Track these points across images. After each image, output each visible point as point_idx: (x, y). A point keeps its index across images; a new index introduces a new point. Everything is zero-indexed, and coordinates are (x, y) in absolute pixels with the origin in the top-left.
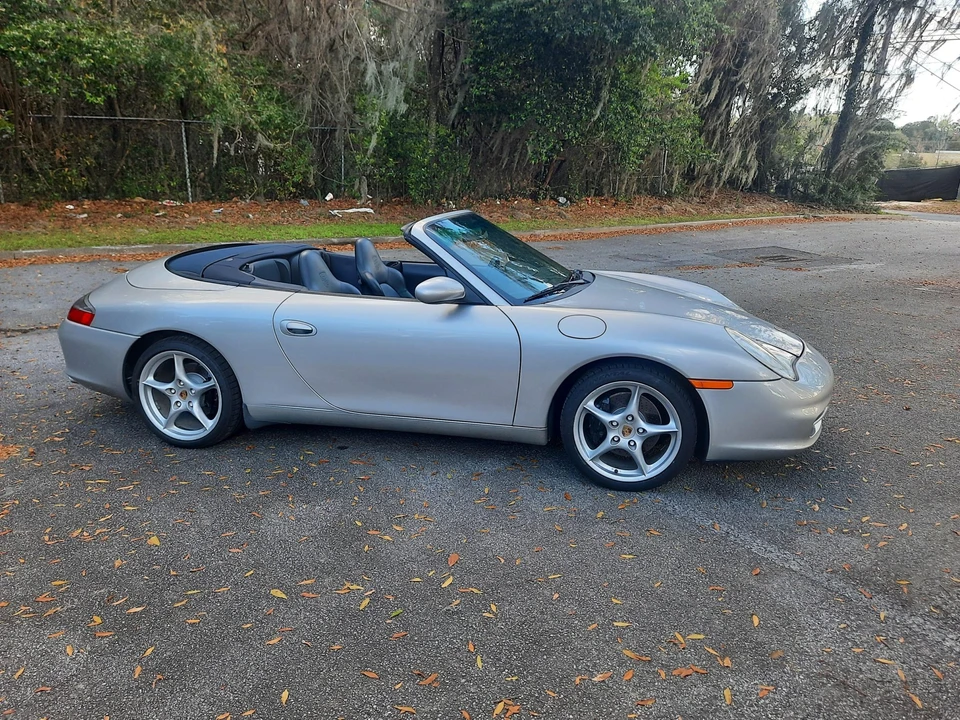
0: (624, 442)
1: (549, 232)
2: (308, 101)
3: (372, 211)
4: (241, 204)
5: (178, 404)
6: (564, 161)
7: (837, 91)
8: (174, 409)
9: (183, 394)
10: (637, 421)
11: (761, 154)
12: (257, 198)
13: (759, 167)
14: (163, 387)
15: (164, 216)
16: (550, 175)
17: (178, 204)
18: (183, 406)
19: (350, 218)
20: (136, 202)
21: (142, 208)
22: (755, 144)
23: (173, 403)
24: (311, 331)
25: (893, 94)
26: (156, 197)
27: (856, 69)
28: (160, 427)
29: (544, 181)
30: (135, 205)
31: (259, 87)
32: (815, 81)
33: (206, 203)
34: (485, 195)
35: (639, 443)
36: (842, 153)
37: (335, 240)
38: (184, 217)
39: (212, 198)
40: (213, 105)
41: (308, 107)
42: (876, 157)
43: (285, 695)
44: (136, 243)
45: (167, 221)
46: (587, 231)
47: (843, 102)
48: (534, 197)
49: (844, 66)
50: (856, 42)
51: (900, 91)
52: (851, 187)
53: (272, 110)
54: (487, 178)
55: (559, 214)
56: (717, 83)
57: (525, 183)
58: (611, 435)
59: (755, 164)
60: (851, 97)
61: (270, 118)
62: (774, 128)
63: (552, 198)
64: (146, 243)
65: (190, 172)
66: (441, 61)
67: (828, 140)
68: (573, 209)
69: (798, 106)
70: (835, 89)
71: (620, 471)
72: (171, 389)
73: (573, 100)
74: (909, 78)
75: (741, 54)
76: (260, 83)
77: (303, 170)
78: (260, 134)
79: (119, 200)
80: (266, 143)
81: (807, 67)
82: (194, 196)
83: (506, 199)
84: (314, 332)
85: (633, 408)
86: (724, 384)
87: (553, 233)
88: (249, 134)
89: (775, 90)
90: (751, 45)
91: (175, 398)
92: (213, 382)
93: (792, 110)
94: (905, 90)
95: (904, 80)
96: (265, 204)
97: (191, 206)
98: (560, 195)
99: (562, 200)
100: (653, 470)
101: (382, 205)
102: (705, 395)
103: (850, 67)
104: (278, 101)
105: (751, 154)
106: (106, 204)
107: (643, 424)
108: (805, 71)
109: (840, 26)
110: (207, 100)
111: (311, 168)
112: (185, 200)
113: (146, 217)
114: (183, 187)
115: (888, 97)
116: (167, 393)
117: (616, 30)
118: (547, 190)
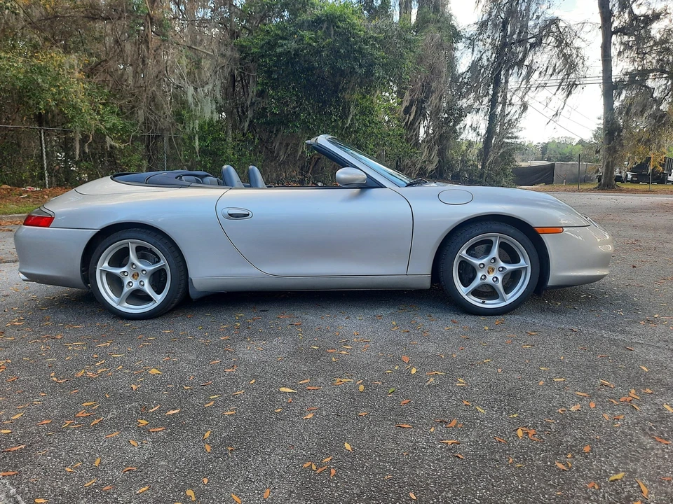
0: (489, 279)
2: (141, 116)
5: (131, 284)
6: (320, 158)
7: (483, 116)
8: (126, 289)
9: (135, 276)
10: (498, 262)
11: (441, 153)
13: (439, 161)
14: (117, 271)
15: (28, 197)
16: (311, 167)
17: (38, 189)
18: (135, 285)
20: (3, 189)
21: (9, 193)
22: (437, 148)
23: (126, 283)
24: (248, 215)
25: (517, 116)
26: (20, 183)
27: (493, 102)
28: (114, 305)
29: (307, 172)
31: (103, 104)
32: (470, 109)
33: (60, 189)
35: (500, 278)
36: (491, 153)
38: (43, 198)
39: (65, 185)
41: (141, 119)
42: (510, 155)
43: (347, 446)
44: (12, 213)
45: (31, 200)
47: (488, 122)
48: (301, 183)
49: (486, 100)
50: (492, 86)
51: (520, 115)
52: (498, 174)
53: (114, 120)
54: (269, 170)
56: (414, 108)
57: (294, 174)
58: (480, 275)
59: (436, 160)
60: (492, 118)
61: (114, 125)
62: (447, 139)
63: (313, 183)
64: (21, 213)
65: (47, 166)
66: (234, 90)
67: (481, 146)
69: (461, 125)
70: (481, 114)
71: (487, 302)
72: (125, 272)
73: (331, 114)
74: (525, 107)
75: (427, 90)
76: (104, 101)
77: (137, 163)
78: (107, 137)
80: (113, 143)
81: (464, 100)
82: (50, 184)
84: (250, 215)
85: (495, 252)
86: (556, 230)
88: (100, 136)
89: (446, 116)
90: (434, 85)
91: (127, 280)
92: (163, 262)
93: (457, 127)
94: (524, 114)
95: (522, 108)
97: (48, 190)
98: (318, 182)
99: (320, 184)
100: (511, 298)
102: (545, 238)
103: (490, 101)
104: (118, 114)
105: (434, 153)
107: (502, 264)
108: (463, 103)
109: (483, 75)
110: (69, 112)
111: (144, 162)
112: (43, 186)
113: (14, 199)
114: (42, 177)
115: (515, 118)
116: (121, 276)
117: (361, 66)
118: (310, 177)
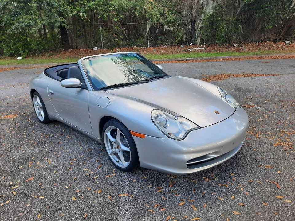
1: (269, 56)
2: (184, 13)
3: (203, 49)
4: (163, 48)
6: (291, 26)
12: (168, 45)
14: (37, 105)
17: (144, 48)
19: (193, 52)
24: (53, 93)
26: (140, 46)
28: (38, 116)
29: (280, 35)
30: (133, 49)
33: (153, 47)
34: (252, 41)
37: (180, 59)
39: (155, 46)
40: (150, 18)
41: (184, 15)
46: (289, 55)
48: (275, 41)
54: (253, 35)
55: (282, 48)
57: (270, 36)
58: (114, 147)
61: (170, 20)
63: (283, 41)
65: (149, 38)
68: (292, 45)
78: (165, 26)
79: (130, 47)
80: (168, 28)
82: (150, 46)
83: (261, 43)
86: (142, 136)
87: (271, 56)
96: (170, 47)
98: (287, 40)
99: (288, 42)
100: (126, 165)
101: (208, 46)
102: (134, 138)
106: (127, 48)
107: (122, 146)
110: (147, 16)
111: (184, 35)
112: (147, 47)
114: (147, 43)
118: (281, 38)
